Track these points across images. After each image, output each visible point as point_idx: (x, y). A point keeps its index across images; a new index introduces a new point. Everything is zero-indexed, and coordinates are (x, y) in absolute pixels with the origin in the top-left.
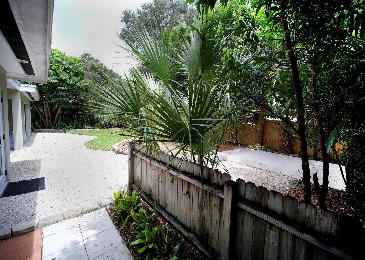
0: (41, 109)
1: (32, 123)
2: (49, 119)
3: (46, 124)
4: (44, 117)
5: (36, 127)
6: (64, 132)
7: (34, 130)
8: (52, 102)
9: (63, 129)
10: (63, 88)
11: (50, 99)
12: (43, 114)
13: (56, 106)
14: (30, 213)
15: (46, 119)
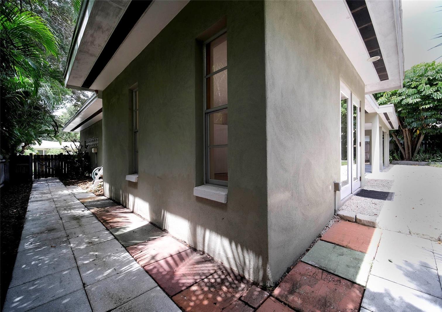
0: (400, 139)
1: (390, 154)
2: (409, 149)
3: (406, 156)
4: (404, 148)
5: (394, 158)
6: (428, 165)
7: (393, 161)
8: (413, 127)
9: (426, 161)
10: (428, 106)
11: (409, 124)
12: (403, 145)
13: (418, 132)
14: (373, 212)
15: (405, 149)
